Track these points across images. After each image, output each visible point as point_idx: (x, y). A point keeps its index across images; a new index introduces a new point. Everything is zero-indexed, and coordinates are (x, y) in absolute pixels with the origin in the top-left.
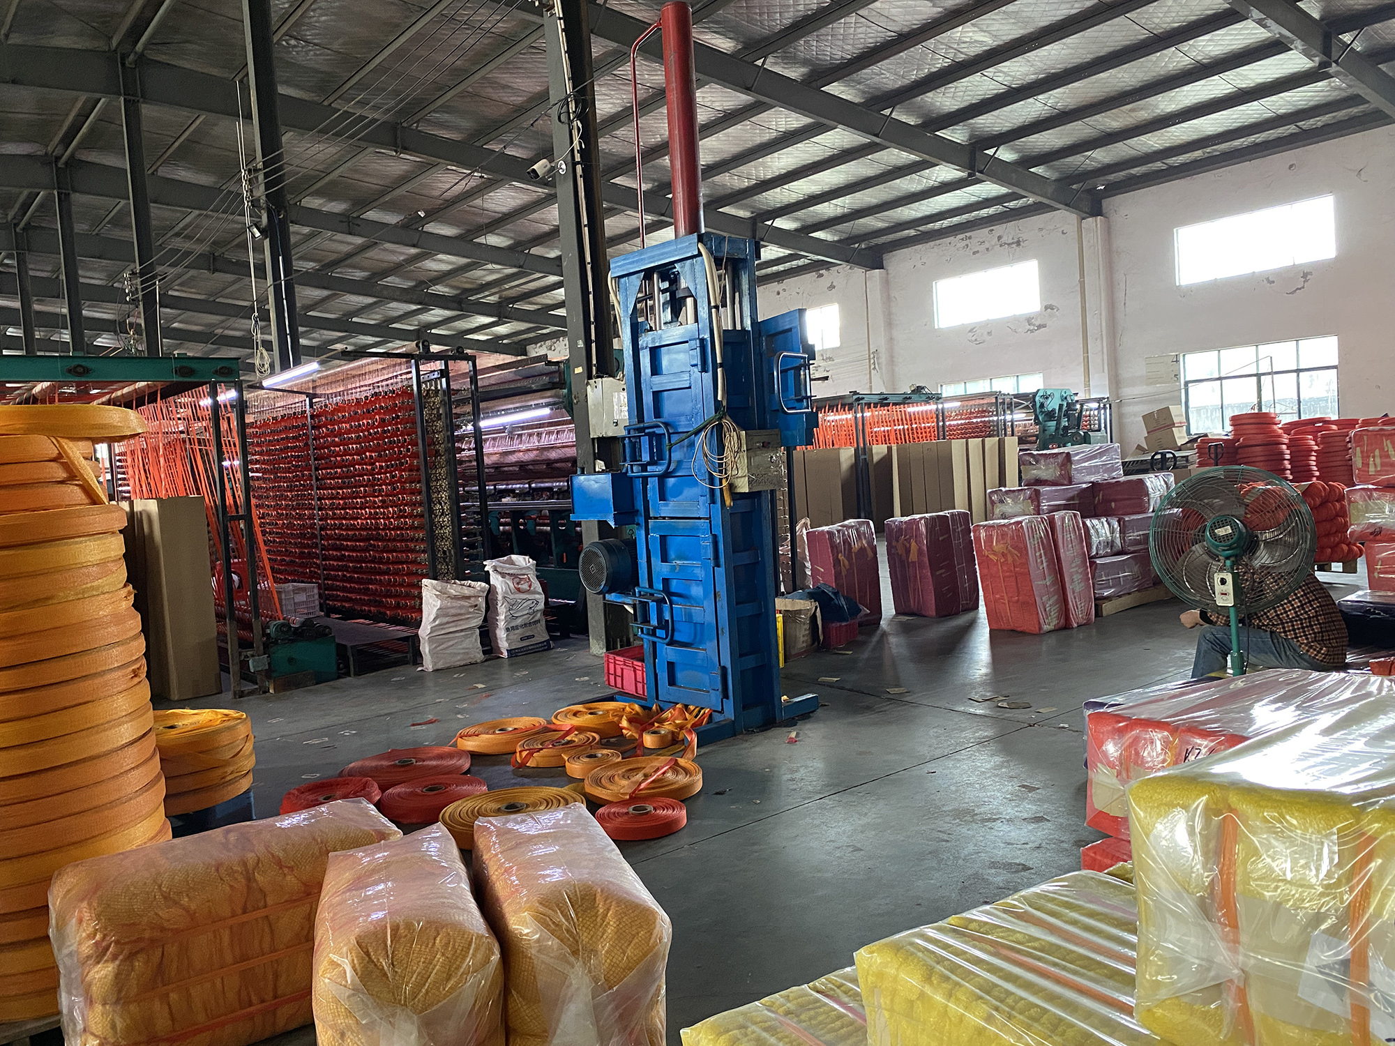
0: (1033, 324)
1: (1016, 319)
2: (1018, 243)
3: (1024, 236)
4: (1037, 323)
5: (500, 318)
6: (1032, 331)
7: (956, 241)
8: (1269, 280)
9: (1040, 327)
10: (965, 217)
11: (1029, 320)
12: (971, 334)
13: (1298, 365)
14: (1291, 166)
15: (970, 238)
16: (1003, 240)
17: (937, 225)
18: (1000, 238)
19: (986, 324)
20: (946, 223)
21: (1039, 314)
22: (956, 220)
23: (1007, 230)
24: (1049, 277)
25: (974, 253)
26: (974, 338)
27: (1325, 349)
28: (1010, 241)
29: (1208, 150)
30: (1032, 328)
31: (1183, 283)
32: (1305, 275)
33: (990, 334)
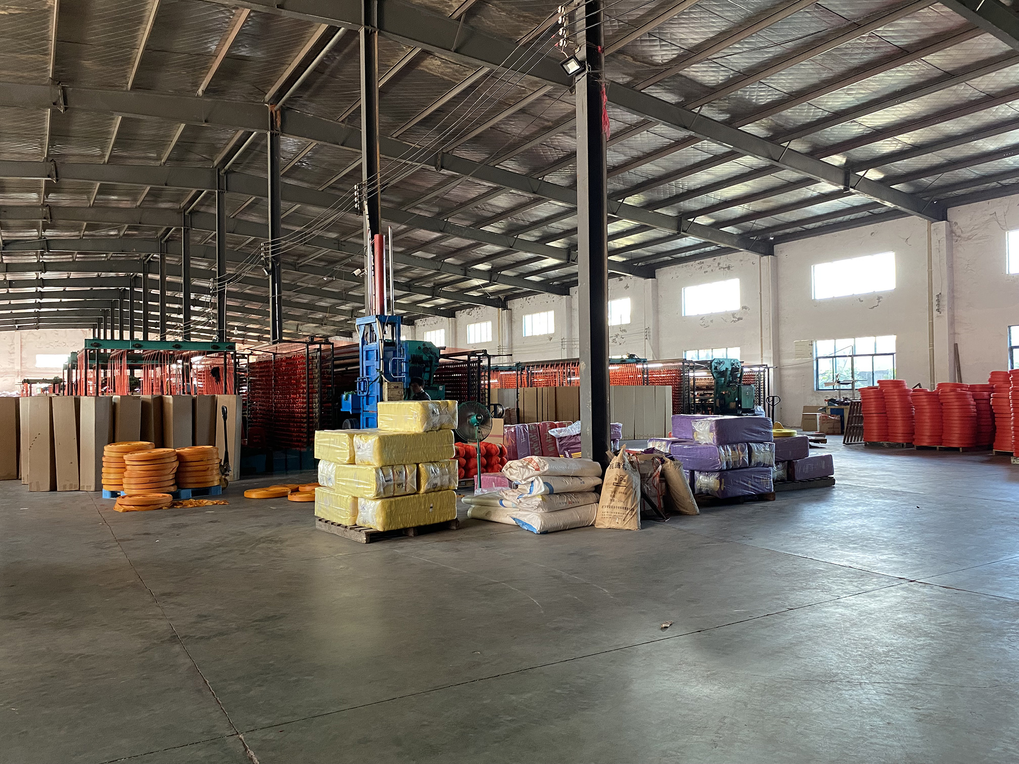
0: (735, 318)
1: (726, 313)
2: (729, 268)
3: (732, 264)
4: (738, 317)
5: (433, 295)
6: (735, 321)
7: (695, 264)
8: (860, 299)
9: (739, 319)
10: (697, 251)
11: (733, 315)
12: (702, 321)
13: (875, 351)
14: (872, 234)
15: (703, 263)
16: (721, 266)
17: (683, 255)
18: (719, 264)
19: (711, 315)
20: (688, 254)
21: (739, 311)
22: (693, 252)
23: (723, 259)
24: (745, 288)
25: (705, 272)
26: (703, 324)
27: (888, 343)
28: (725, 266)
29: (825, 222)
30: (735, 319)
31: (818, 297)
32: (879, 298)
33: (712, 321)
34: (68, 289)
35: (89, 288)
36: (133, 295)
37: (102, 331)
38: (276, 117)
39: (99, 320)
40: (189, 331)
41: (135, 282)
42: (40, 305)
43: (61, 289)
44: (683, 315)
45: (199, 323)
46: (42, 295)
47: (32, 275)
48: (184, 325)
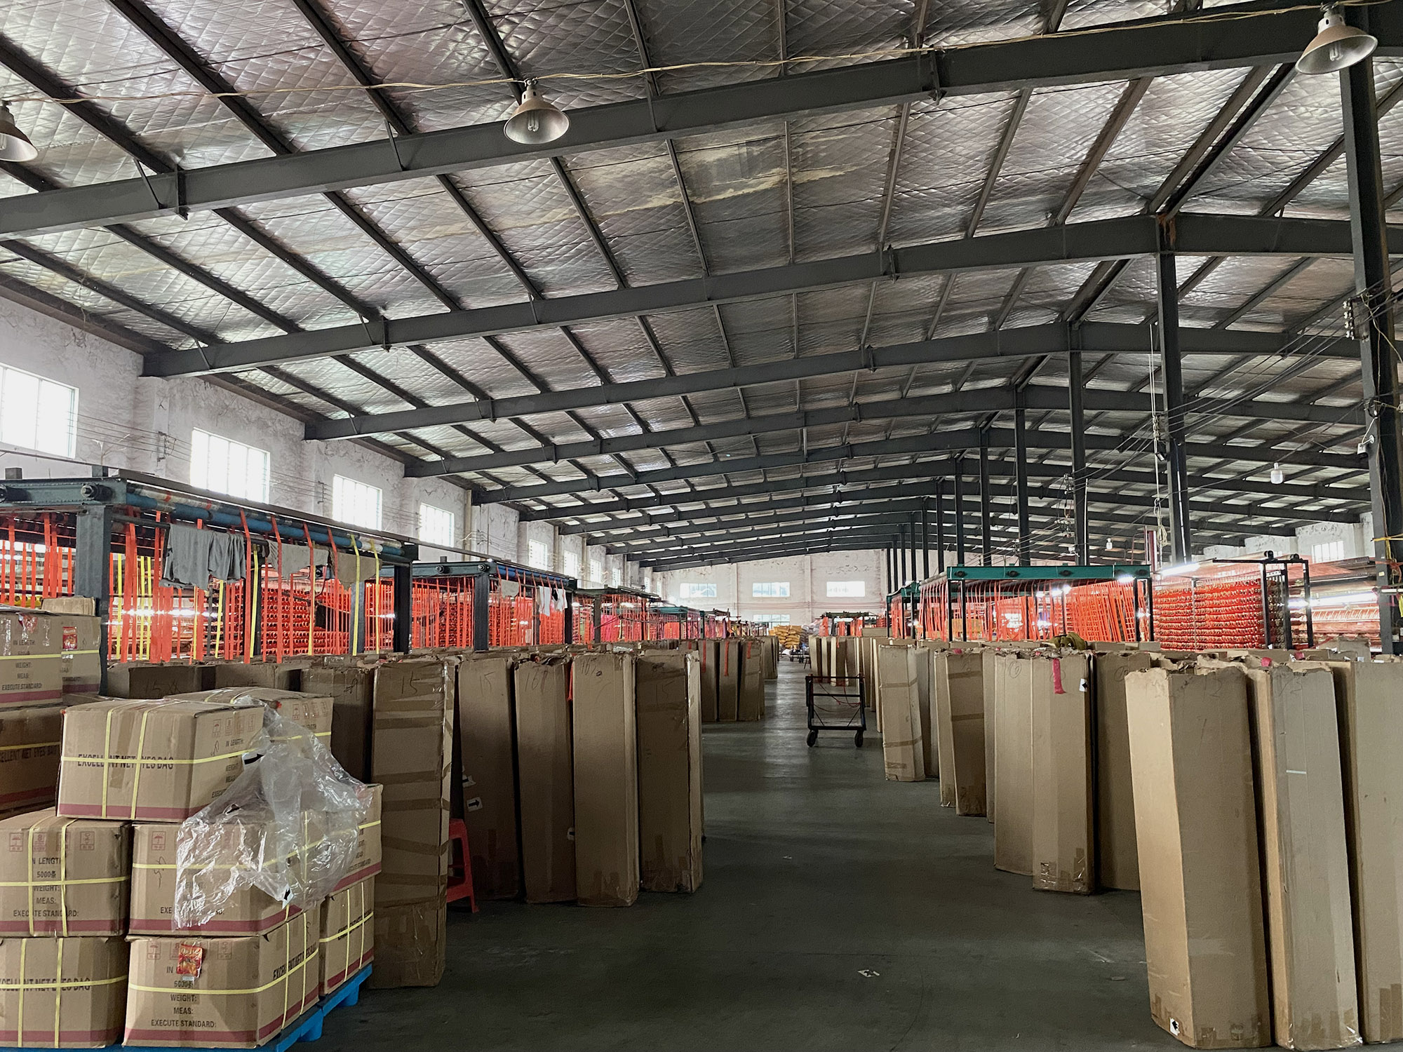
34: (865, 502)
35: (886, 500)
36: (942, 505)
37: (899, 551)
38: (1168, 231)
39: (895, 538)
40: (1028, 549)
41: (943, 487)
42: (835, 524)
43: (857, 503)
45: (1042, 538)
46: (837, 511)
47: (829, 489)
48: (1021, 540)
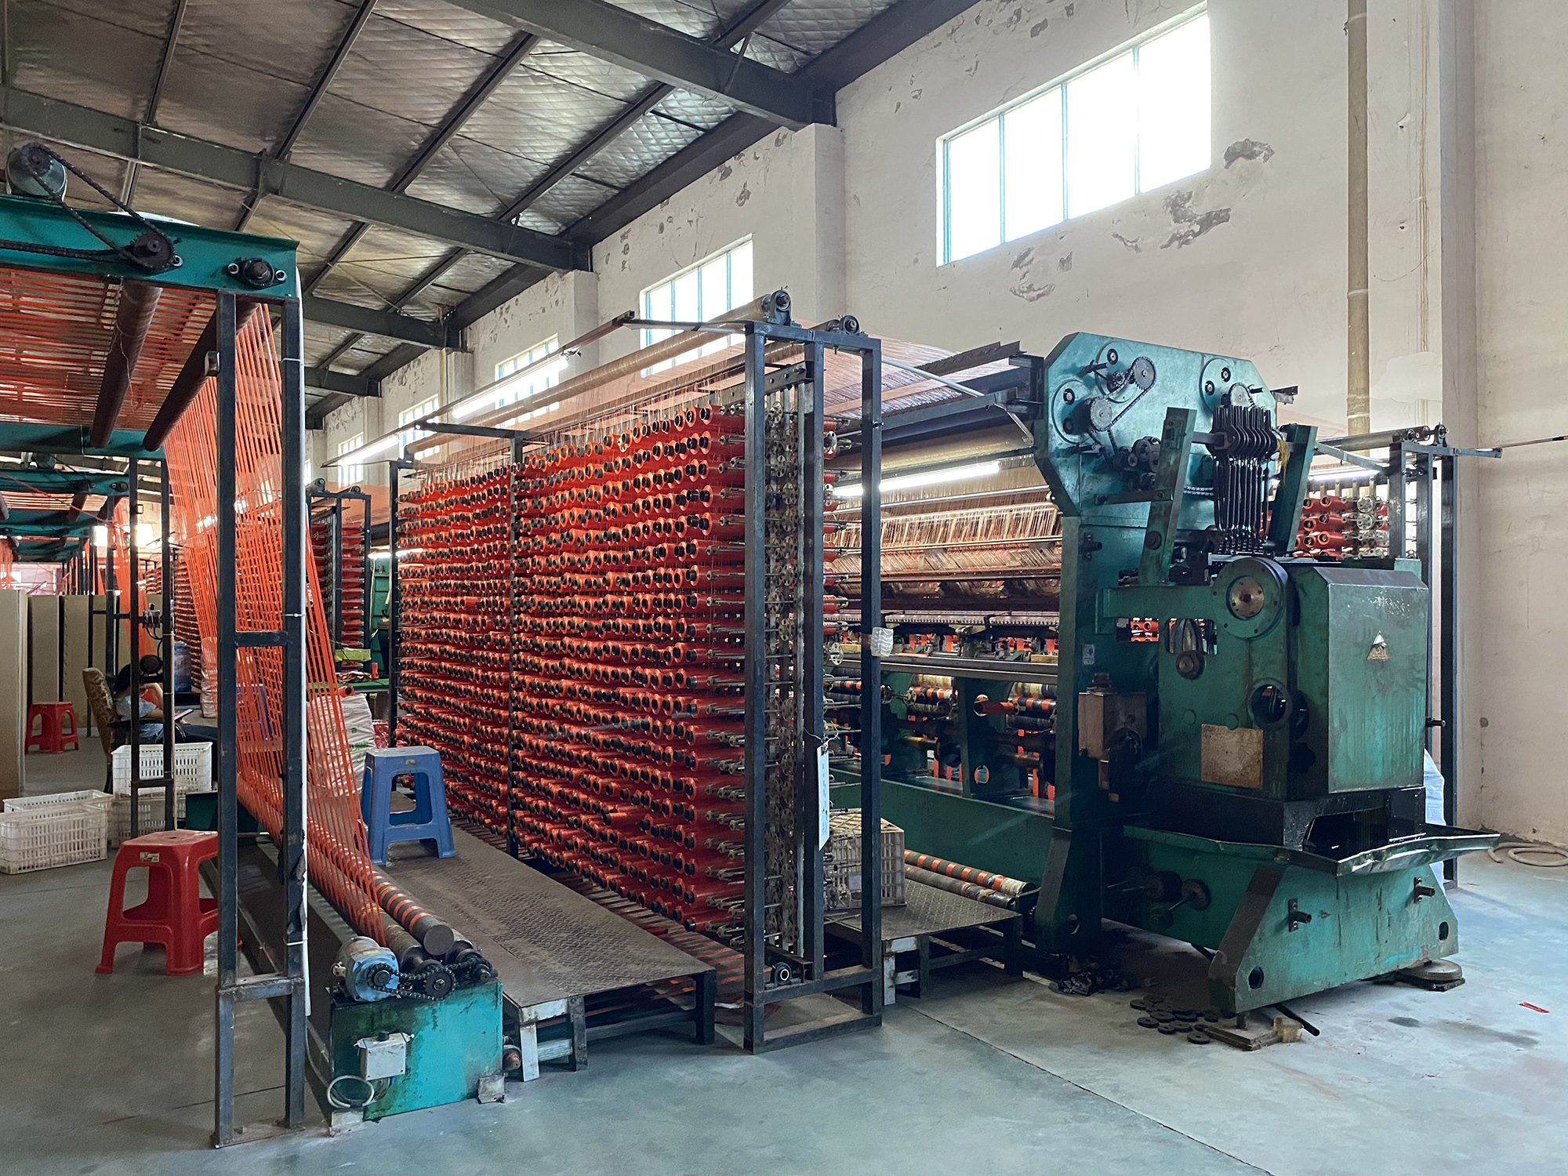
0: (1188, 217)
1: (1139, 208)
4: (1201, 212)
6: (1183, 239)
9: (1207, 222)
11: (1176, 203)
12: (1021, 271)
21: (1203, 183)
25: (1035, 32)
26: (1025, 284)
30: (1184, 228)
33: (1065, 263)
44: (940, 262)
